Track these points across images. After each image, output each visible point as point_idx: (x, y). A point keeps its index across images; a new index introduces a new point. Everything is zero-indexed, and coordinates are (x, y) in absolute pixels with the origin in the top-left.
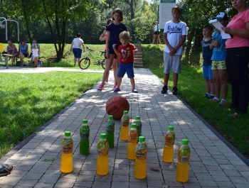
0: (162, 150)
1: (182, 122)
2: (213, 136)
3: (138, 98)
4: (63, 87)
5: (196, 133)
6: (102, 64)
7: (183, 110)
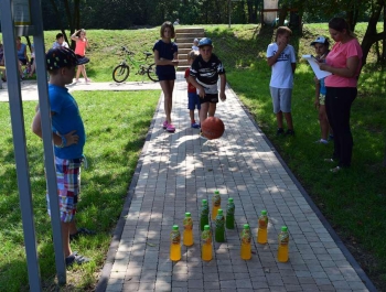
0: (257, 230)
1: (275, 189)
2: (307, 207)
3: (216, 149)
4: (109, 130)
5: (289, 204)
6: (148, 72)
7: (274, 167)
